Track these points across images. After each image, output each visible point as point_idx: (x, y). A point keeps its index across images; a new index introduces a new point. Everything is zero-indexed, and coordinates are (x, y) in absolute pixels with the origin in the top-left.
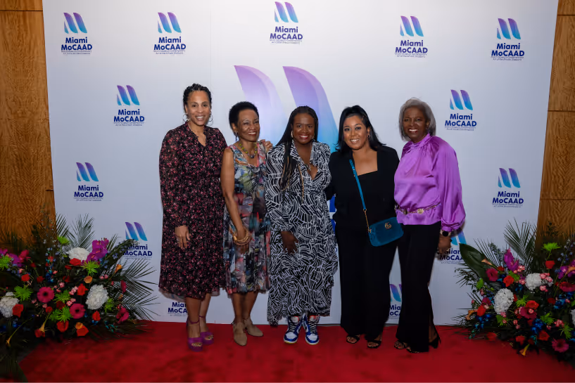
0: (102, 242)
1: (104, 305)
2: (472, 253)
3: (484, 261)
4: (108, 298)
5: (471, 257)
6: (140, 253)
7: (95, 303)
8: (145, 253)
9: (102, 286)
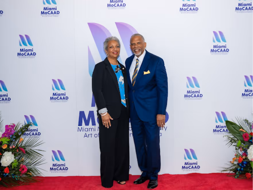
0: (11, 126)
1: (11, 164)
2: (233, 126)
3: (241, 130)
4: (14, 159)
5: (233, 128)
6: (33, 134)
7: (6, 162)
8: (36, 134)
9: (11, 152)
